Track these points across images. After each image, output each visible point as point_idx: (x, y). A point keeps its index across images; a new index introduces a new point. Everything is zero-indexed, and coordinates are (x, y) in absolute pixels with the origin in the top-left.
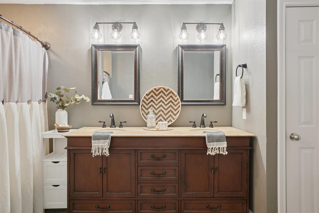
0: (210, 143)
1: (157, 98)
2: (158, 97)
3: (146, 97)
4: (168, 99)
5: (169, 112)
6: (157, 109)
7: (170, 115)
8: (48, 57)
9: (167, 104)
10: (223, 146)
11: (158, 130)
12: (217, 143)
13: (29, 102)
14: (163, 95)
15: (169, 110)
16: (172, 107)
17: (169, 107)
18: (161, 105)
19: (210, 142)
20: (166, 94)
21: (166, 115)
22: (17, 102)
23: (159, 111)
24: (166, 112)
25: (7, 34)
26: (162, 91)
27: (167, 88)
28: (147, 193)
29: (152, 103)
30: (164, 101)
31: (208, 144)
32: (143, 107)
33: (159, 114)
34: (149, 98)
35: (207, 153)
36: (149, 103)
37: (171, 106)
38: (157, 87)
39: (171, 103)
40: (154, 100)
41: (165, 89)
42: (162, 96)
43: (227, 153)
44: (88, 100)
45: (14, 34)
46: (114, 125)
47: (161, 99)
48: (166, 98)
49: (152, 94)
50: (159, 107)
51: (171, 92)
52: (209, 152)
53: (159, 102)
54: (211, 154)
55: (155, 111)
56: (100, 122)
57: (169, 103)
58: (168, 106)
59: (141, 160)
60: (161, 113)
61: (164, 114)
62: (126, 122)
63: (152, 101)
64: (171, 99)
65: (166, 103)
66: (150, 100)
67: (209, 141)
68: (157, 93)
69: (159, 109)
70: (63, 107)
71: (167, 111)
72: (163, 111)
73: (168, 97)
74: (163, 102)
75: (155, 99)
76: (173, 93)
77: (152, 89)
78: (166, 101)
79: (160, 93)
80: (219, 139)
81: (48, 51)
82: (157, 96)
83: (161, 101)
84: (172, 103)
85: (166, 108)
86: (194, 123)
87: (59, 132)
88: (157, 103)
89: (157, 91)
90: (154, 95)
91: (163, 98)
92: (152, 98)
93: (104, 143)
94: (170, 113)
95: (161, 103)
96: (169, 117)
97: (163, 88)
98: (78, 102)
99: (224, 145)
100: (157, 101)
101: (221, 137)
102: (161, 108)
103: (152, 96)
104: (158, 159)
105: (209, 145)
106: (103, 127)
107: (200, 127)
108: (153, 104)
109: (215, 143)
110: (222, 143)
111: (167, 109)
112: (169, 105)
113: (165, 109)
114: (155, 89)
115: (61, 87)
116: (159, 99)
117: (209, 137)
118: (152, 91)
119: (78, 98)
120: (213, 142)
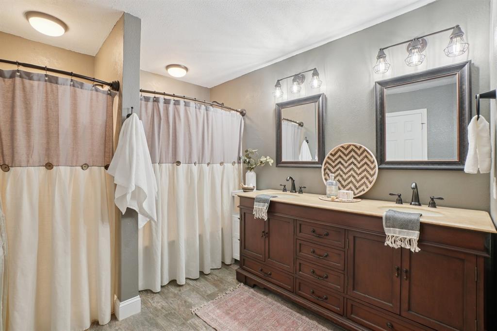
0: (388, 228)
1: (346, 158)
2: (348, 157)
3: (331, 157)
4: (362, 160)
5: (362, 178)
6: (347, 173)
7: (364, 183)
8: (244, 122)
9: (361, 167)
10: (411, 237)
11: (333, 201)
12: (400, 230)
13: (221, 164)
14: (354, 154)
15: (363, 175)
16: (368, 172)
17: (363, 171)
18: (352, 169)
19: (390, 227)
20: (359, 152)
21: (358, 182)
22: (208, 164)
23: (349, 177)
24: (358, 178)
25: (200, 111)
26: (353, 150)
27: (358, 145)
28: (306, 273)
29: (340, 165)
30: (356, 162)
31: (386, 229)
32: (327, 170)
33: (349, 180)
34: (336, 159)
35: (385, 243)
36: (336, 166)
37: (365, 170)
38: (345, 144)
39: (366, 166)
40: (343, 162)
41: (356, 147)
42: (353, 156)
43: (418, 250)
44: (271, 161)
45: (206, 110)
46: (295, 190)
47: (353, 160)
48: (359, 159)
49: (340, 153)
50: (349, 171)
51: (365, 150)
52: (388, 243)
53: (350, 165)
54: (391, 245)
55: (344, 176)
56: (281, 185)
57: (363, 165)
58: (361, 170)
59: (300, 232)
60: (351, 178)
61: (356, 180)
62: (305, 187)
63: (340, 162)
64: (366, 160)
65: (359, 166)
66: (337, 162)
67: (388, 224)
68: (346, 152)
69: (350, 174)
70: (251, 169)
71: (360, 176)
72: (354, 177)
73: (362, 157)
74: (355, 165)
75: (344, 160)
76: (368, 152)
77: (338, 146)
78: (359, 163)
79: (350, 152)
80: (405, 225)
81: (245, 117)
82: (346, 156)
83: (352, 163)
84: (368, 165)
85: (359, 172)
86: (399, 196)
87: (244, 192)
88: (346, 165)
89: (346, 149)
90: (342, 155)
91: (355, 158)
92: (340, 159)
93: (264, 206)
94: (365, 179)
95: (352, 166)
96: (362, 185)
97: (353, 145)
98: (263, 163)
99: (415, 235)
100: (346, 162)
101: (410, 221)
102: (352, 172)
103: (340, 156)
104: (319, 236)
105: (389, 232)
106: (284, 191)
107: (411, 204)
108: (342, 167)
109: (397, 229)
110: (411, 231)
111: (360, 174)
112: (363, 168)
113: (357, 174)
114: (343, 147)
115: (249, 150)
116: (349, 160)
117: (388, 218)
118: (339, 150)
119: (263, 159)
120: (394, 227)
